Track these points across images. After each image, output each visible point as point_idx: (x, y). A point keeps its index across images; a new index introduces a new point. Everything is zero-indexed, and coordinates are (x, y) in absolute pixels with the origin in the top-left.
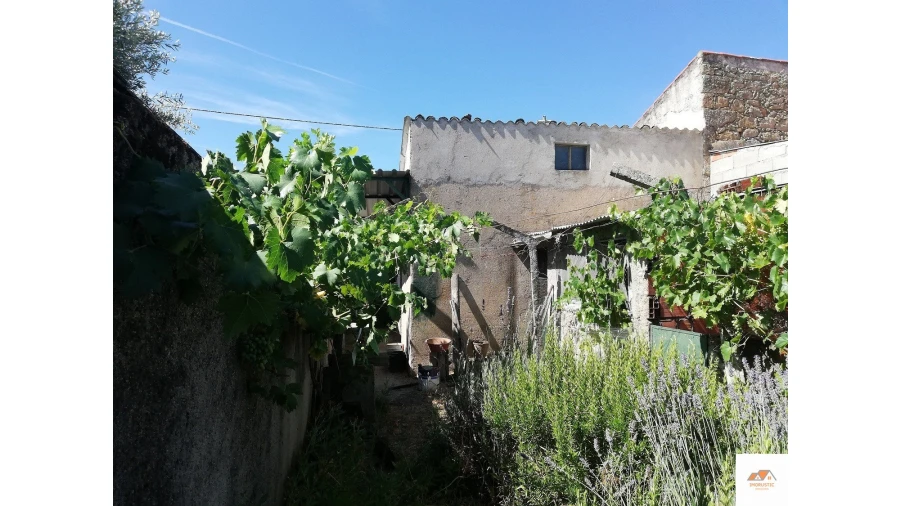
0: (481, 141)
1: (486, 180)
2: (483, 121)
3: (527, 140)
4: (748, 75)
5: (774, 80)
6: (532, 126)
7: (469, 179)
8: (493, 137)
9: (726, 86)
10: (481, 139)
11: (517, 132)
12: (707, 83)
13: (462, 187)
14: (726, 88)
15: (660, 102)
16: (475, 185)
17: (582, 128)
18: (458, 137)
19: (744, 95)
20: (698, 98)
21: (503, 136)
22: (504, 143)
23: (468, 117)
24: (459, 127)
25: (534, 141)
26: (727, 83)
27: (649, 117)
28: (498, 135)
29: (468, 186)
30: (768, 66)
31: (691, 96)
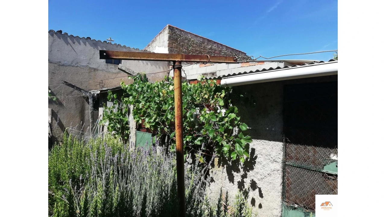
0: (67, 44)
1: (70, 63)
2: (69, 35)
3: (92, 48)
4: (184, 37)
5: (193, 41)
6: (95, 42)
7: (60, 62)
8: (74, 43)
9: (176, 40)
10: (68, 43)
11: (87, 43)
12: (170, 38)
13: (56, 65)
14: (176, 41)
15: (153, 41)
16: (63, 65)
17: (119, 47)
18: (54, 40)
19: (182, 45)
20: (166, 43)
21: (80, 44)
22: (80, 47)
23: (61, 32)
24: (55, 35)
25: (96, 49)
26: (177, 39)
27: (149, 47)
28: (76, 43)
29: (59, 65)
30: (191, 35)
31: (164, 42)
